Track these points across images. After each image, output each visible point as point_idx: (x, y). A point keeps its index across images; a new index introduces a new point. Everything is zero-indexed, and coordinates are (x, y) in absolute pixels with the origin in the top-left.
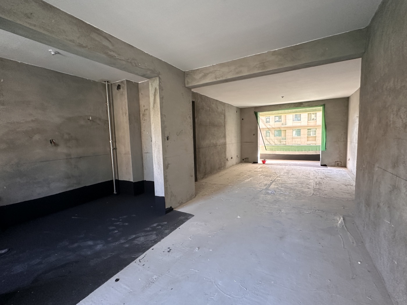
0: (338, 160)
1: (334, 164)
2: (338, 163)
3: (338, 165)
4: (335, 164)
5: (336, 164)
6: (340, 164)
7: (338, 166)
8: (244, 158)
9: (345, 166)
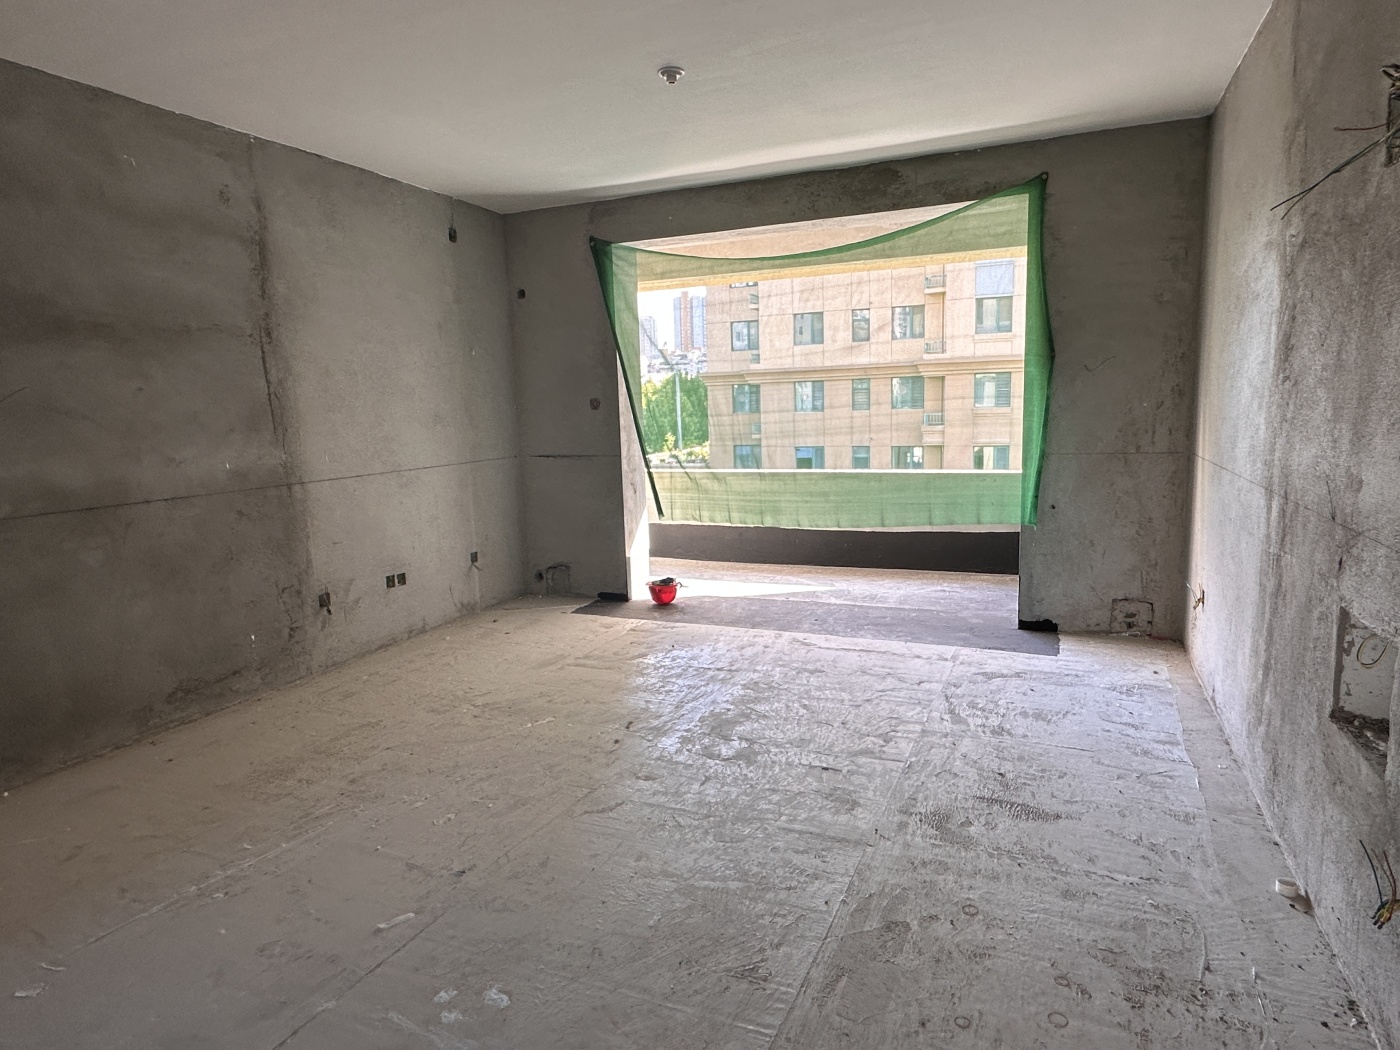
0: (1135, 590)
1: (1100, 617)
2: (1132, 608)
3: (1130, 626)
4: (1113, 619)
5: (1120, 617)
6: (1142, 618)
7: (1134, 631)
8: (543, 568)
9: (1171, 635)
